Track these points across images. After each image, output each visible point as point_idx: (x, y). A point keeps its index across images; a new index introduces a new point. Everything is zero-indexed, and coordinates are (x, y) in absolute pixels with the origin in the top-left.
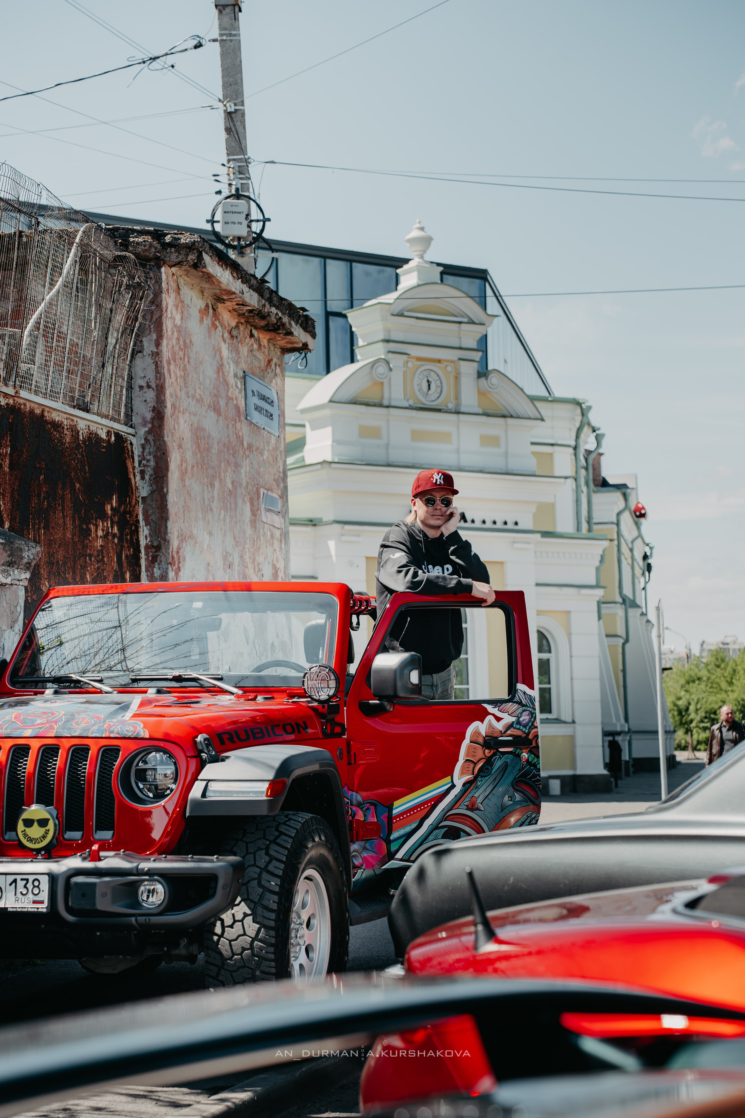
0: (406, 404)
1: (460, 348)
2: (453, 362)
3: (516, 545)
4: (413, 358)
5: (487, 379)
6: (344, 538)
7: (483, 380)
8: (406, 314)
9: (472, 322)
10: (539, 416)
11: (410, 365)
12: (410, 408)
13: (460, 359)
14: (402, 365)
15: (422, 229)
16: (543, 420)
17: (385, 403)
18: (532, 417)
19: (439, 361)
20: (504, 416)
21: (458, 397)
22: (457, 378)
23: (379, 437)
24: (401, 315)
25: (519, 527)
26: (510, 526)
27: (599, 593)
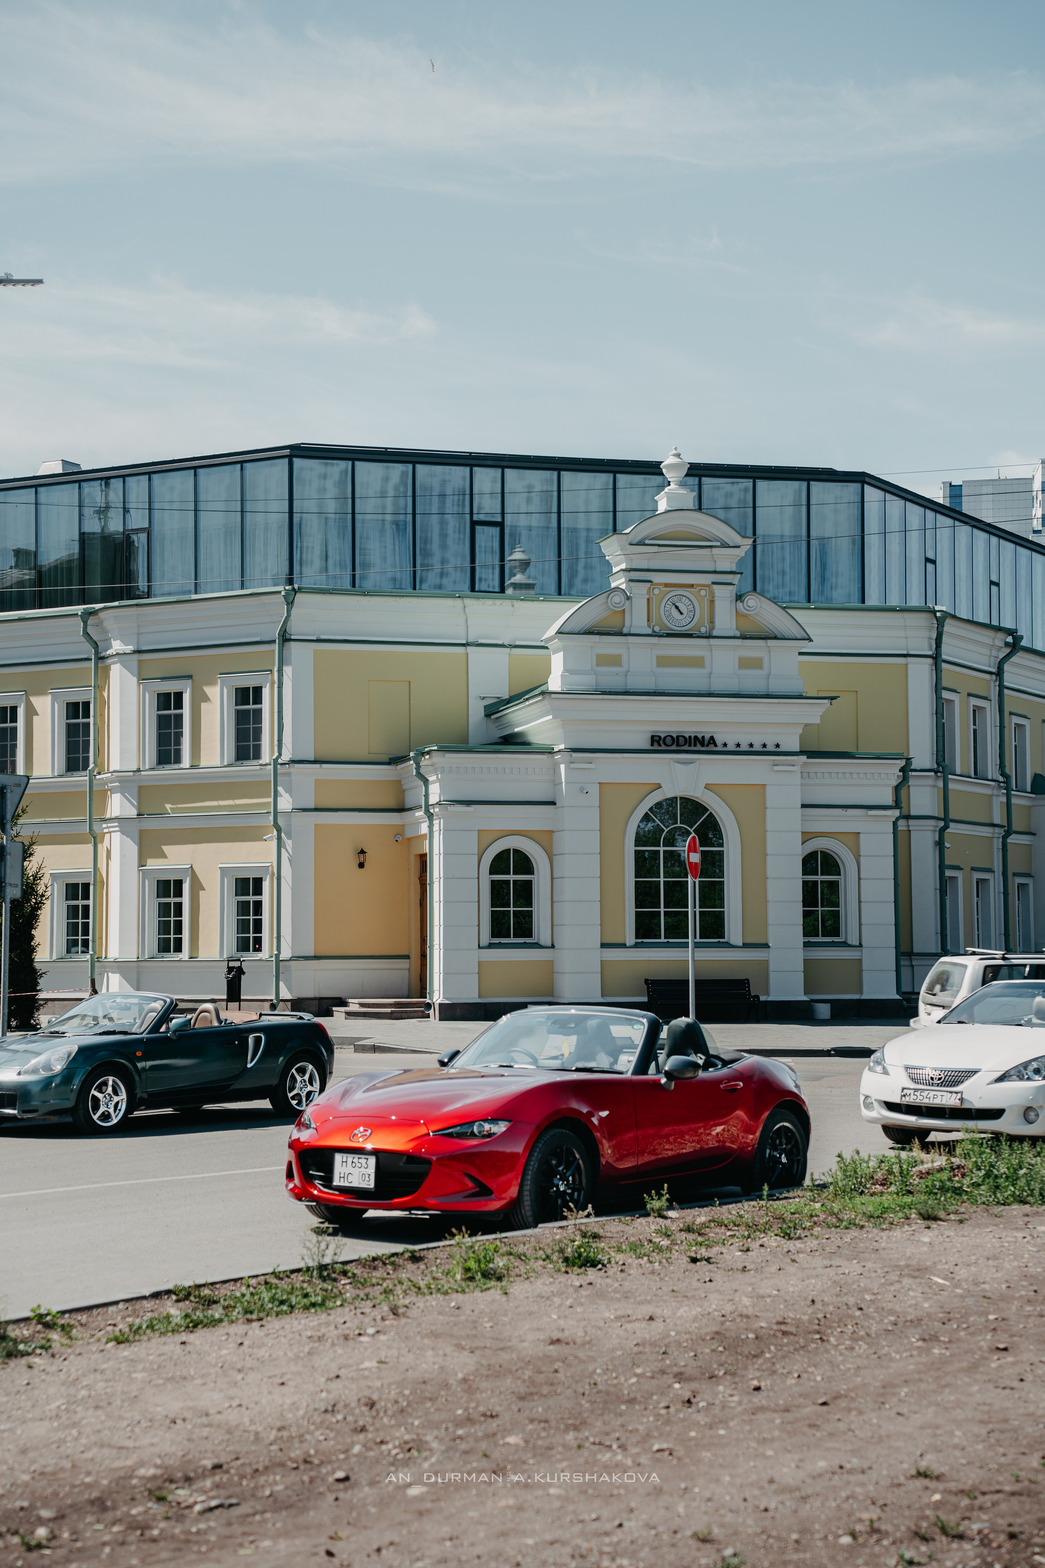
0: (650, 631)
1: (715, 572)
2: (708, 586)
3: (776, 768)
4: (660, 584)
5: (742, 602)
6: (572, 766)
7: (739, 604)
8: (647, 542)
9: (725, 545)
10: (806, 637)
11: (656, 591)
12: (654, 635)
13: (714, 583)
14: (645, 592)
15: (678, 455)
16: (810, 640)
17: (625, 631)
18: (798, 637)
19: (692, 586)
20: (764, 639)
21: (712, 622)
22: (712, 602)
23: (619, 664)
24: (641, 543)
25: (782, 749)
26: (770, 748)
27: (897, 813)
